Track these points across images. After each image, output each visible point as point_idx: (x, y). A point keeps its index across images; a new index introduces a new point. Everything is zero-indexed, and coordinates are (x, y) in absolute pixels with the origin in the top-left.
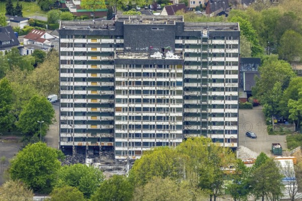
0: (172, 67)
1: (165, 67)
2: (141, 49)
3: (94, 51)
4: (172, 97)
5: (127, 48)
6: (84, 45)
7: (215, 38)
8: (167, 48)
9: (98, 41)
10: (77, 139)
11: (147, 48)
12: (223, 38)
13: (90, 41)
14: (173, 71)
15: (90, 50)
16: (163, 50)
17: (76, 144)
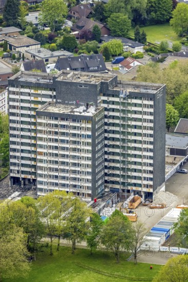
0: (83, 122)
1: (78, 121)
2: (70, 102)
3: (36, 100)
4: (82, 148)
5: (58, 101)
6: (29, 95)
7: (133, 98)
8: (91, 103)
9: (39, 92)
10: (23, 172)
11: (74, 102)
12: (141, 98)
13: (33, 91)
14: (83, 125)
15: (32, 98)
16: (87, 105)
17: (23, 176)
